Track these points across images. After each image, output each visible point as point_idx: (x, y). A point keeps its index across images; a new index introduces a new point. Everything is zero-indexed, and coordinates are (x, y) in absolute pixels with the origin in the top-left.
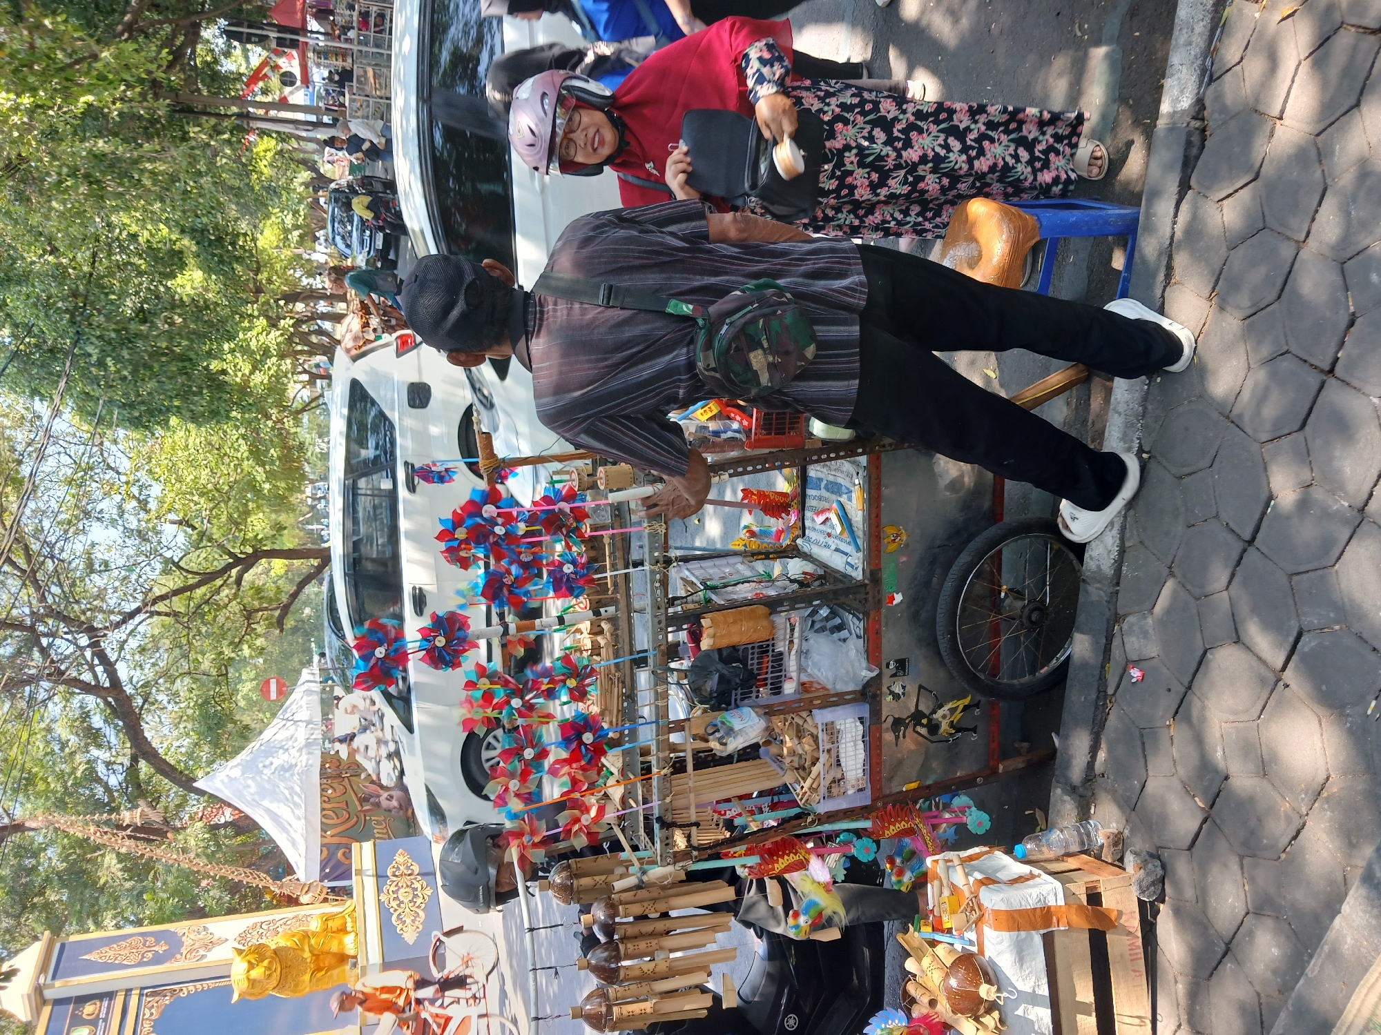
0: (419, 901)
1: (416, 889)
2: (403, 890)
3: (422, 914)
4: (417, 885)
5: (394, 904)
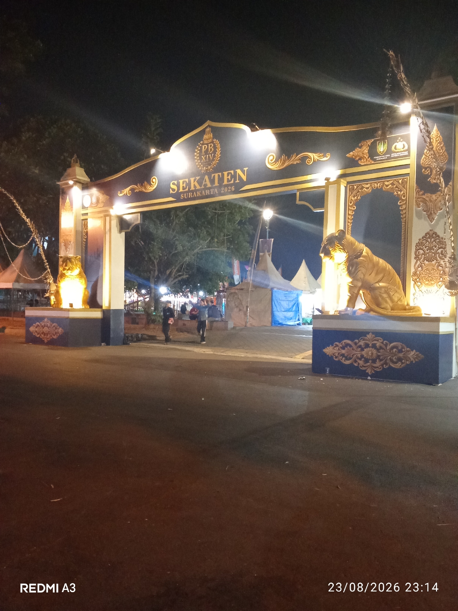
0: (361, 362)
1: (374, 361)
2: (375, 352)
3: (348, 362)
4: (378, 364)
5: (362, 343)
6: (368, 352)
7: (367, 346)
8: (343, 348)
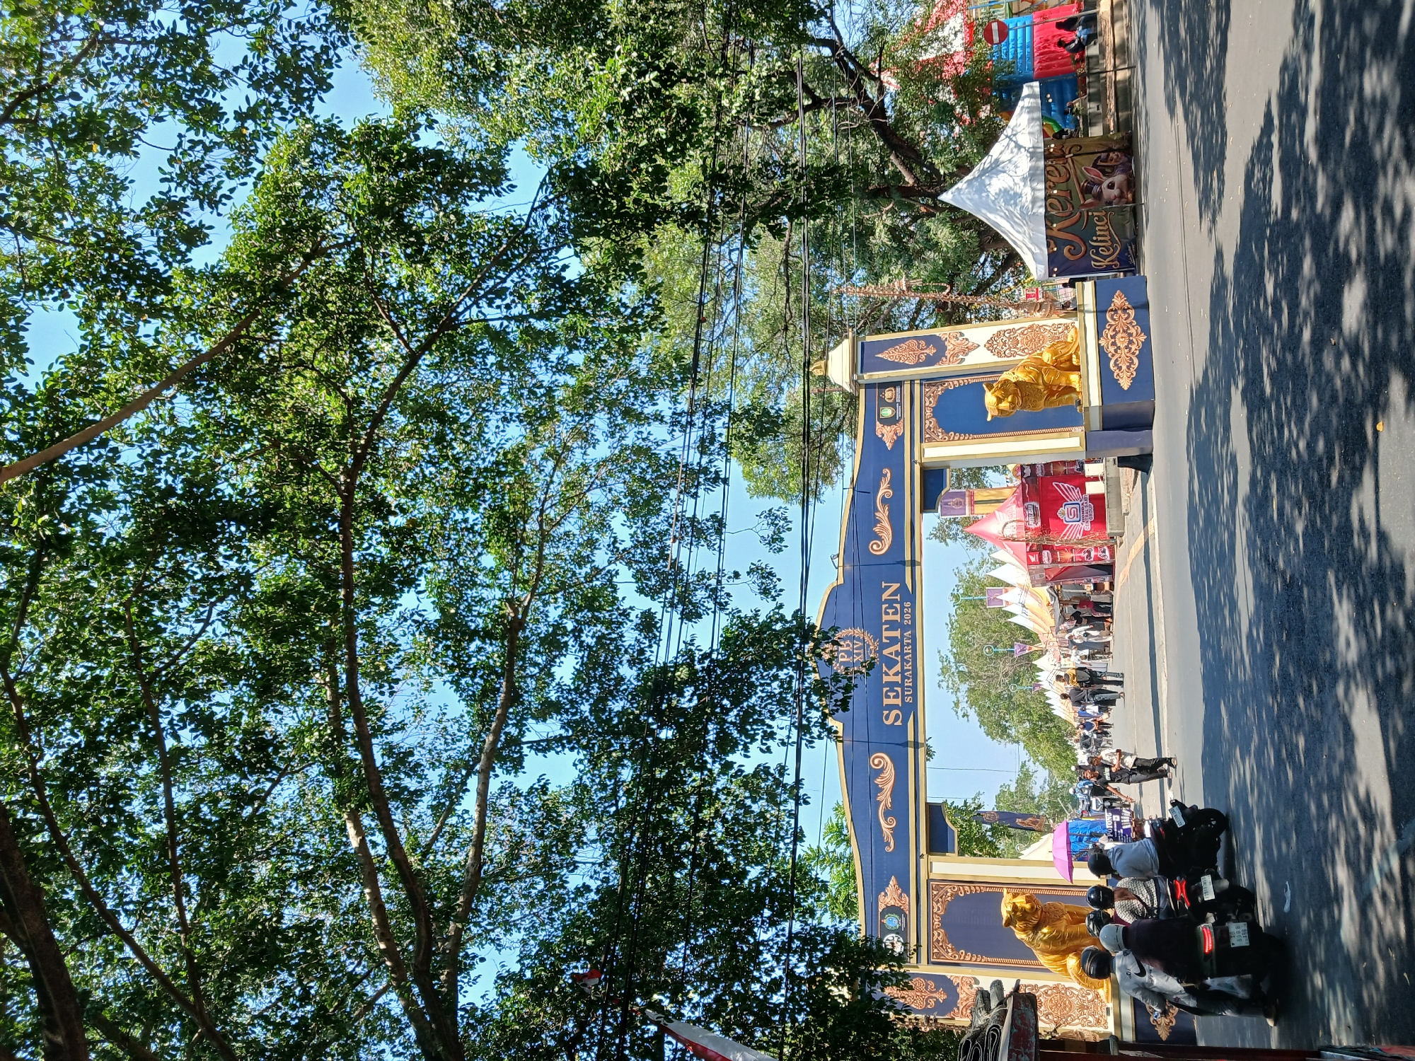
0: (1134, 347)
1: (1131, 335)
2: (1119, 335)
3: (1136, 361)
4: (1133, 331)
5: (1112, 349)
6: (1121, 341)
7: (1114, 344)
8: (1120, 368)
